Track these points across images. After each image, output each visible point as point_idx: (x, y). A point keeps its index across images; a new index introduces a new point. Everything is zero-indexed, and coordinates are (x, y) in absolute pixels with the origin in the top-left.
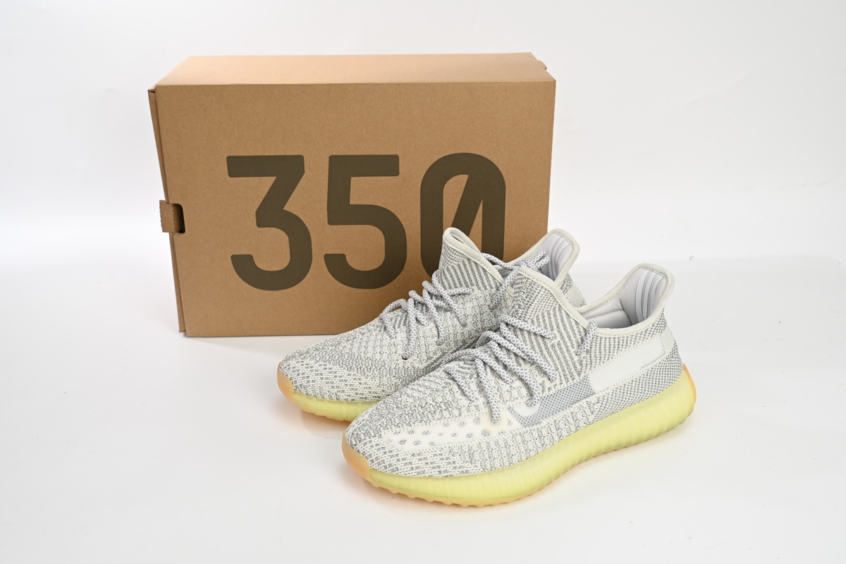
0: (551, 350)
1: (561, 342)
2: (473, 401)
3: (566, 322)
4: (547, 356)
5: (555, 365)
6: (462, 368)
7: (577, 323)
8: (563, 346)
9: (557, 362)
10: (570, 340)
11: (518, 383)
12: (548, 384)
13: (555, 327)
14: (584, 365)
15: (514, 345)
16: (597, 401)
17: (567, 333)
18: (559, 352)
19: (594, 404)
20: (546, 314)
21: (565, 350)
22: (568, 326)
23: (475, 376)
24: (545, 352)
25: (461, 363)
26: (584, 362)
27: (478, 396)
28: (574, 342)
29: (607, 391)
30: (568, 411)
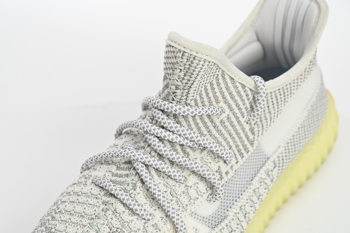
0: (221, 128)
1: (231, 115)
2: (149, 220)
3: (232, 89)
4: (217, 135)
5: (228, 143)
6: (116, 175)
7: (243, 86)
8: (233, 119)
9: (229, 139)
10: (240, 109)
11: (193, 180)
12: (224, 168)
13: (220, 98)
14: (256, 133)
15: (180, 135)
16: (273, 166)
17: (235, 101)
18: (230, 128)
19: (272, 171)
20: (209, 87)
21: (236, 123)
22: (234, 93)
23: (139, 184)
24: (214, 132)
25: (113, 168)
26: (256, 130)
27: (151, 210)
28: (244, 110)
29: (279, 151)
30: (250, 191)
